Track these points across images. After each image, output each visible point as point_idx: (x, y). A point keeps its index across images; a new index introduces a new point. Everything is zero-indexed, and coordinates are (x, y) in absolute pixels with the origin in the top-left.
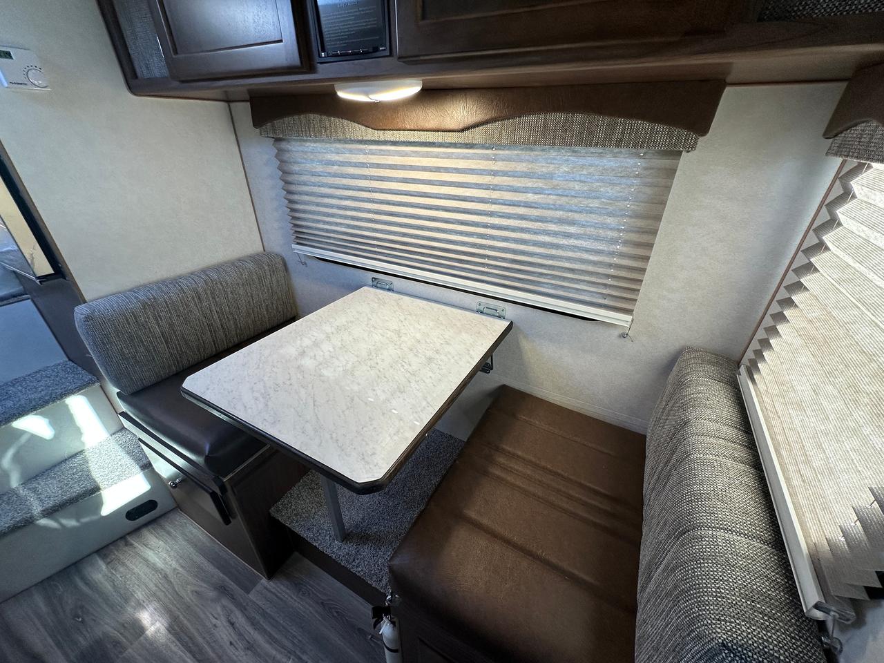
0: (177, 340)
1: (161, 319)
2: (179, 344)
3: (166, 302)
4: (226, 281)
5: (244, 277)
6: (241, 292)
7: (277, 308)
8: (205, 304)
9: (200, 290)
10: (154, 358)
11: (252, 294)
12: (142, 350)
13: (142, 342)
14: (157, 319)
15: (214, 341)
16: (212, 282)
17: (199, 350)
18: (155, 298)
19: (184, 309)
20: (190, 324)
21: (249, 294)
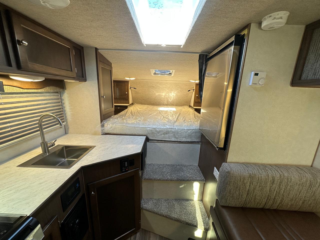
0: (252, 196)
1: (252, 185)
2: (252, 198)
3: (259, 178)
4: (291, 179)
5: (302, 181)
6: (296, 188)
7: (311, 204)
8: (274, 186)
9: (276, 179)
10: (239, 198)
11: (301, 191)
12: (237, 193)
13: (240, 190)
14: (250, 184)
15: (266, 203)
16: (284, 177)
17: (258, 204)
18: (255, 175)
19: (264, 184)
20: (262, 192)
21: (299, 191)
